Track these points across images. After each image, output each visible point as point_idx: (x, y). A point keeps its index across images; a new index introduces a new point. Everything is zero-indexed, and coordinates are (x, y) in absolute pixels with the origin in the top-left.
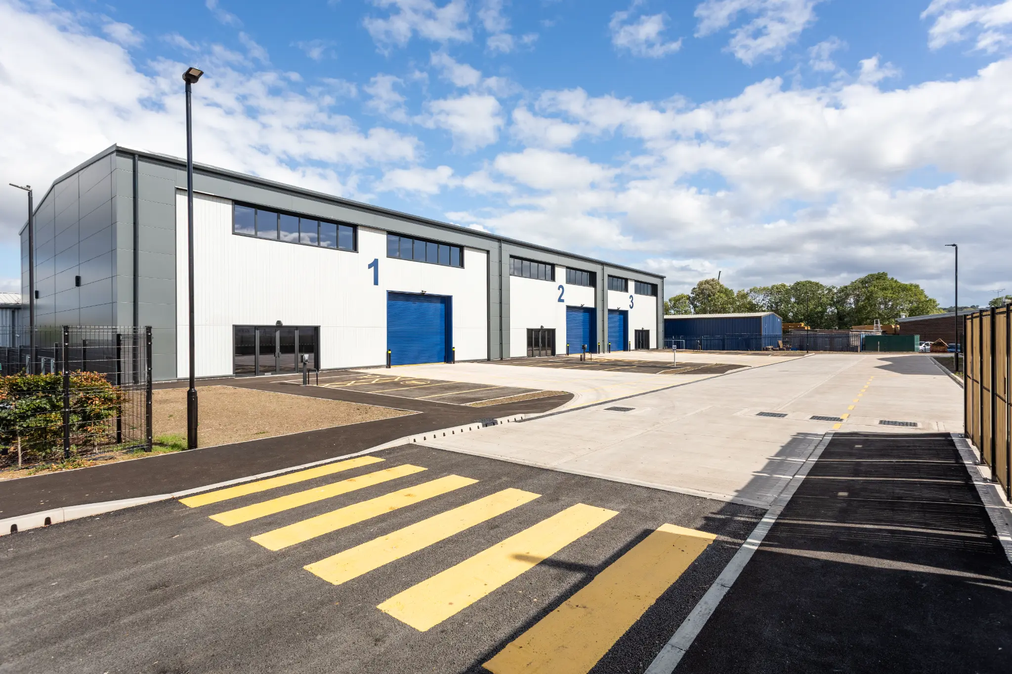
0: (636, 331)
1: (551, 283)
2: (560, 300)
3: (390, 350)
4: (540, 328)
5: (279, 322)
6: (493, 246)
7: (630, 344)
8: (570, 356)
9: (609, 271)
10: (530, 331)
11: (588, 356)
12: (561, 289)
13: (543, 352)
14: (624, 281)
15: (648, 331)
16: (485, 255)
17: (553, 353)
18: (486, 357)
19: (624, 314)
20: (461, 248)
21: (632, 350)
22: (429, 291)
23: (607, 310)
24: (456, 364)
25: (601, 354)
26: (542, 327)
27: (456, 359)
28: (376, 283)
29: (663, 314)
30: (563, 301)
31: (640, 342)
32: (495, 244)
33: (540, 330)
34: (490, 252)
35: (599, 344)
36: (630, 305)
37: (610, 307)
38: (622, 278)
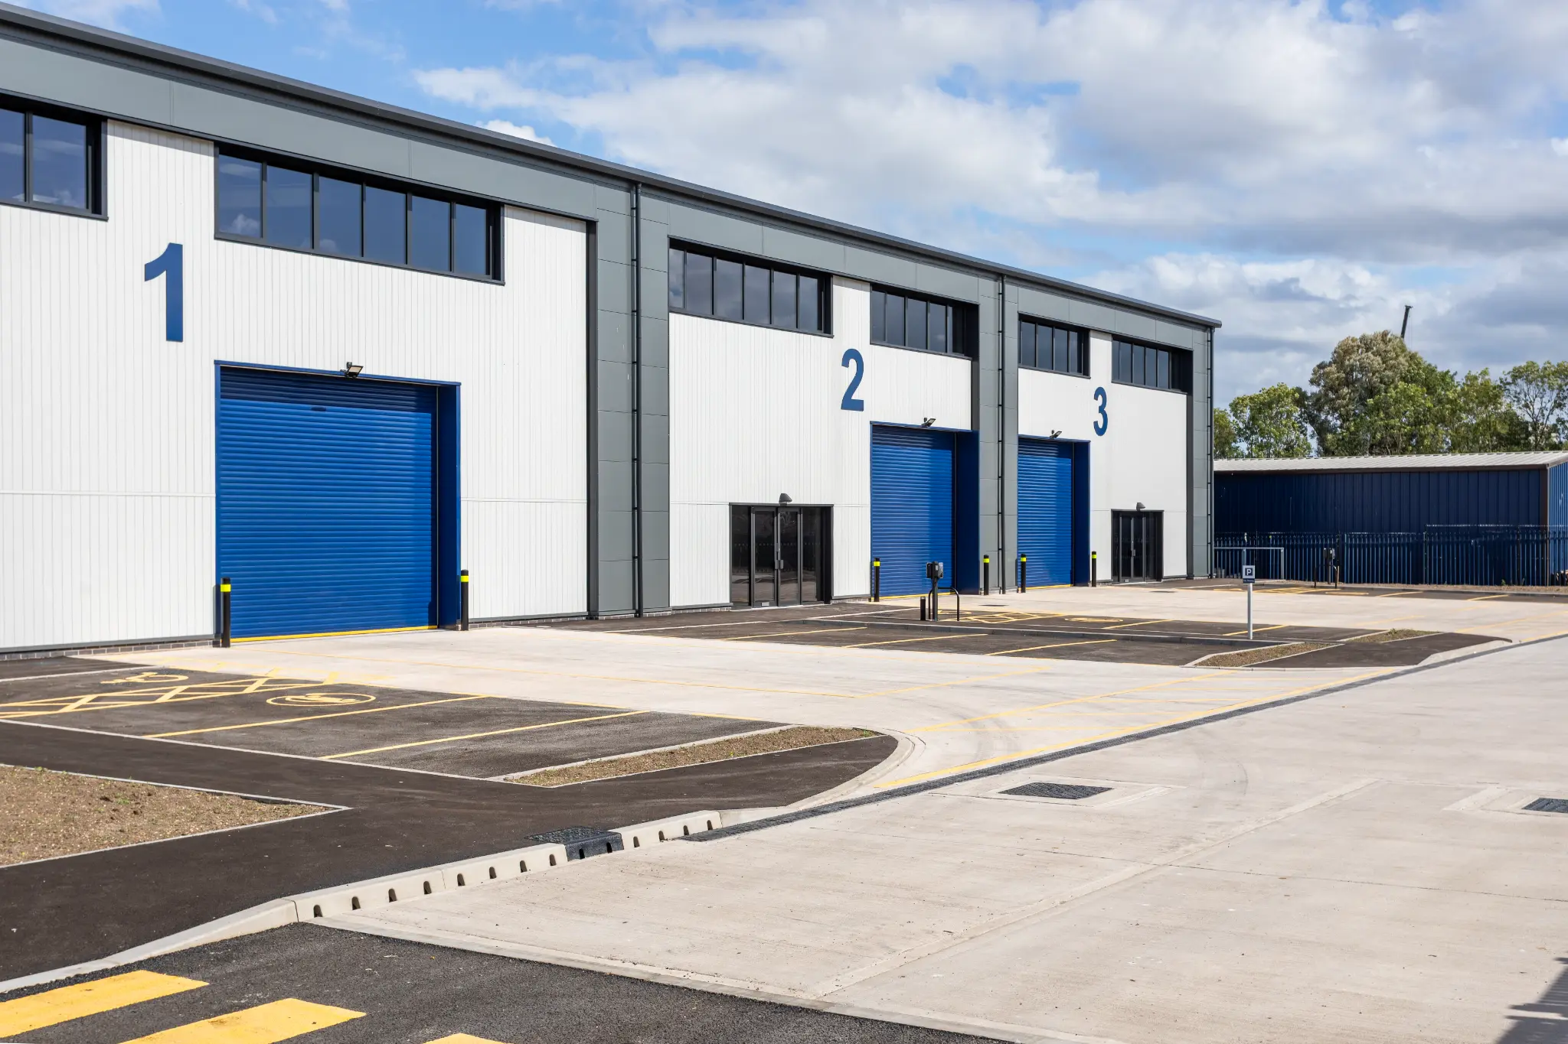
0: (1116, 515)
1: (819, 342)
2: (851, 403)
3: (226, 581)
4: (776, 501)
6: (609, 204)
7: (1094, 560)
8: (885, 601)
9: (1024, 300)
10: (741, 514)
11: (947, 602)
12: (853, 363)
13: (788, 589)
14: (1074, 335)
15: (1157, 516)
16: (576, 239)
17: (825, 593)
18: (582, 607)
19: (1076, 454)
20: (493, 210)
21: (1105, 582)
22: (373, 367)
23: (1016, 441)
24: (474, 633)
25: (995, 596)
26: (783, 498)
27: (473, 613)
28: (175, 332)
29: (1211, 457)
30: (859, 406)
31: (1130, 553)
32: (619, 198)
33: (777, 508)
34: (599, 226)
35: (987, 561)
36: (1096, 424)
37: (1025, 430)
38: (1067, 327)
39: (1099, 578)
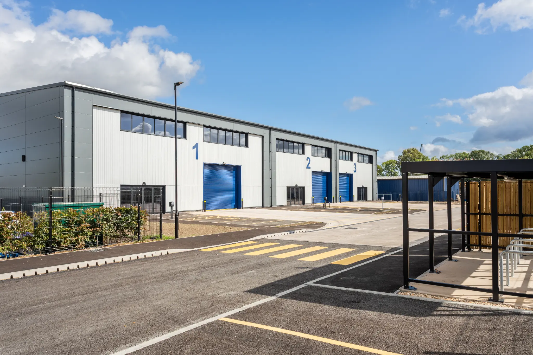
0: (358, 188)
1: (302, 156)
2: (308, 167)
3: (205, 200)
4: (295, 186)
5: (144, 183)
6: (265, 132)
7: (354, 197)
8: (314, 204)
9: (340, 147)
10: (289, 188)
11: (327, 205)
12: (308, 160)
13: (297, 202)
14: (350, 153)
15: (366, 188)
16: (260, 139)
17: (304, 203)
18: (261, 205)
19: (350, 176)
20: (246, 135)
21: (356, 201)
22: (228, 163)
23: (339, 174)
24: (244, 210)
25: (335, 203)
26: (296, 185)
27: (244, 206)
28: (197, 158)
29: (377, 175)
30: (310, 168)
31: (361, 195)
32: (267, 131)
33: (295, 187)
34: (264, 137)
35: (334, 197)
36: (354, 170)
37: (340, 172)
38: (348, 152)
39: (355, 200)
